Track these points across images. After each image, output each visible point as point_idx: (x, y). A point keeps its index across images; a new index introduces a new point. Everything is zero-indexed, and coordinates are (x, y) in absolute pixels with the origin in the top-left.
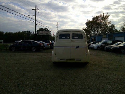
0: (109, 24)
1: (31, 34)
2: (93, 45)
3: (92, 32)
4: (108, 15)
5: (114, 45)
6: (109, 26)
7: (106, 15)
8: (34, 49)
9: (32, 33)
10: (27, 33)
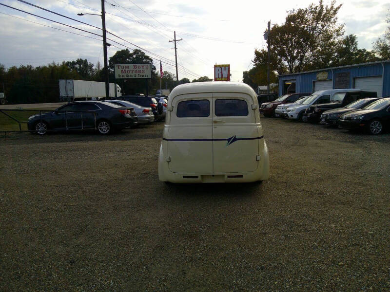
0: (338, 35)
1: (91, 69)
2: (286, 105)
3: (286, 63)
4: (335, 6)
5: (351, 107)
6: (340, 42)
7: (329, 7)
8: (104, 129)
9: (94, 68)
10: (77, 66)
